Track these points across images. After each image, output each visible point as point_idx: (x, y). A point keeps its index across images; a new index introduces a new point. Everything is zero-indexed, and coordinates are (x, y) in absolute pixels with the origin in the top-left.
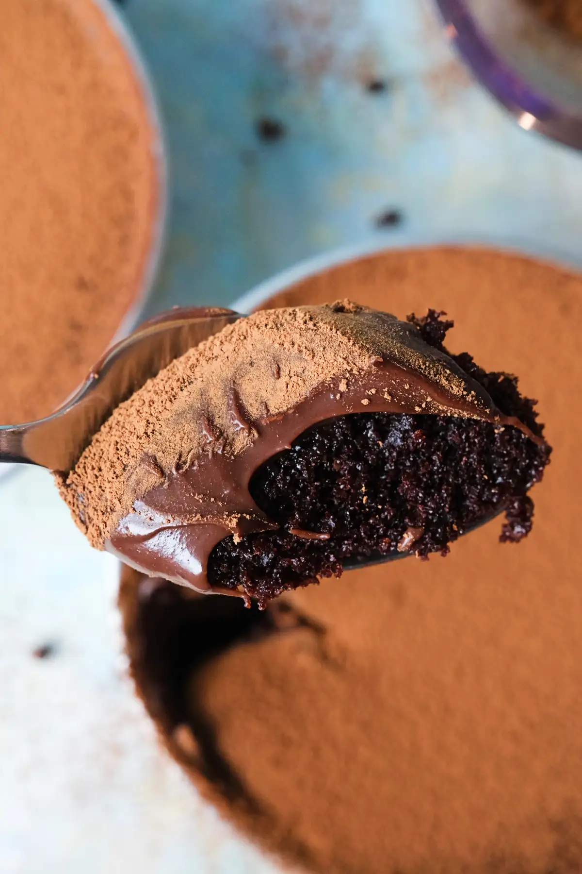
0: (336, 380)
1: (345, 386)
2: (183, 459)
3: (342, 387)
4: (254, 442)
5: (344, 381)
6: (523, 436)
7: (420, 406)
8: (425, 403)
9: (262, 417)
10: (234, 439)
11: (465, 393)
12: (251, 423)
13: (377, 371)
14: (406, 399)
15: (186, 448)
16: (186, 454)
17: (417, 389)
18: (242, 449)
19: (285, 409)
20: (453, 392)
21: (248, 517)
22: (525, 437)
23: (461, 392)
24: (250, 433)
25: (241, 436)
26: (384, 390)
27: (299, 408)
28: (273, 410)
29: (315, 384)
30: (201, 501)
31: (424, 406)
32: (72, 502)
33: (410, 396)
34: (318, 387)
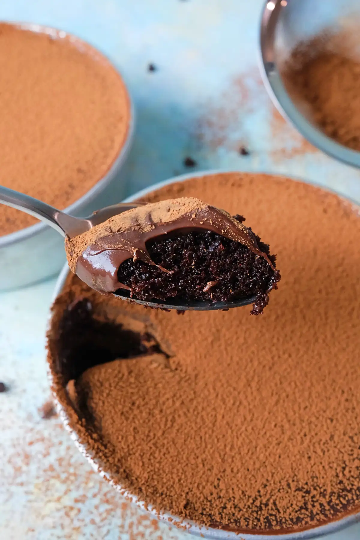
0: (191, 213)
1: (195, 216)
2: (121, 229)
3: (194, 216)
4: (152, 230)
5: (195, 214)
6: (268, 264)
7: (224, 231)
8: (226, 230)
9: (158, 223)
10: (144, 227)
11: (244, 229)
12: (153, 224)
13: (209, 211)
14: (219, 226)
15: (124, 226)
16: (123, 228)
17: (223, 222)
18: (146, 231)
19: (168, 221)
20: (238, 227)
21: (142, 251)
22: (269, 265)
23: (242, 228)
24: (151, 226)
25: (148, 227)
26: (210, 219)
27: (174, 222)
28: (163, 221)
29: (183, 214)
30: (124, 242)
31: (225, 231)
32: (69, 247)
33: (220, 225)
34: (184, 215)
